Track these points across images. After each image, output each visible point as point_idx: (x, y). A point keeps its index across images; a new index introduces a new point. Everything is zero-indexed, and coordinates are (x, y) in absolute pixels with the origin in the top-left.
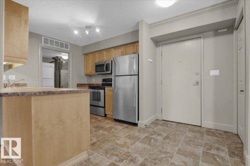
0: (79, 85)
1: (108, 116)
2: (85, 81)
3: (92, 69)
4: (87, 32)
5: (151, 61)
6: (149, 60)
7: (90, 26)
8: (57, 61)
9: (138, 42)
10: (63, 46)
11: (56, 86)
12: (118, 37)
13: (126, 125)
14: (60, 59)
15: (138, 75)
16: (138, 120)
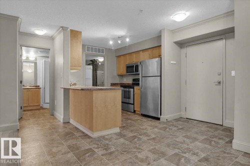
0: (113, 85)
1: (136, 112)
2: (117, 81)
3: (123, 71)
4: (119, 42)
5: (175, 62)
6: (172, 62)
7: (122, 37)
8: (93, 63)
9: (161, 46)
10: (100, 51)
11: (93, 85)
12: (145, 41)
13: (151, 119)
14: (96, 61)
15: (161, 76)
16: (161, 115)
